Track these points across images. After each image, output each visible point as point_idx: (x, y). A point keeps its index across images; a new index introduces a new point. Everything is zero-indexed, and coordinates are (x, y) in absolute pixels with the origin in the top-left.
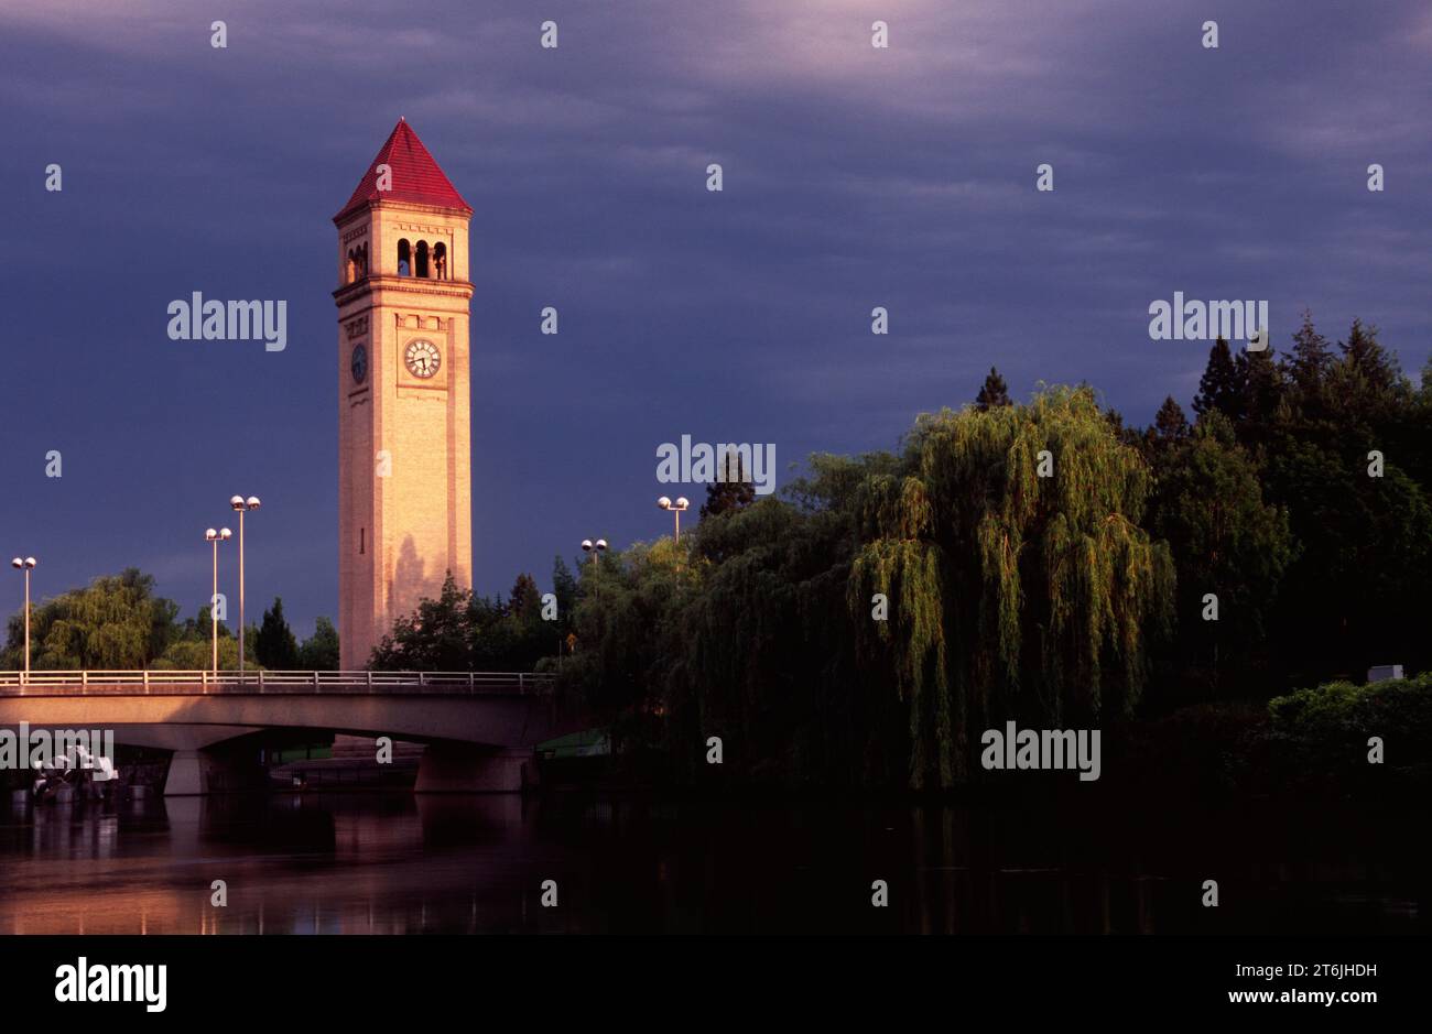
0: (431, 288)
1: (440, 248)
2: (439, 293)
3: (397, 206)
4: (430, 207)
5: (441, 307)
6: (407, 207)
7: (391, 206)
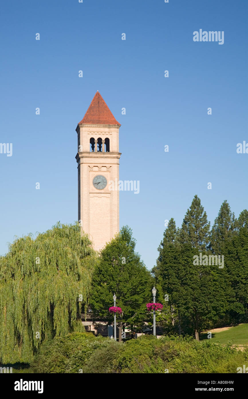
0: (103, 155)
1: (107, 141)
2: (106, 157)
3: (89, 126)
4: (102, 125)
5: (107, 162)
6: (92, 126)
7: (86, 126)
